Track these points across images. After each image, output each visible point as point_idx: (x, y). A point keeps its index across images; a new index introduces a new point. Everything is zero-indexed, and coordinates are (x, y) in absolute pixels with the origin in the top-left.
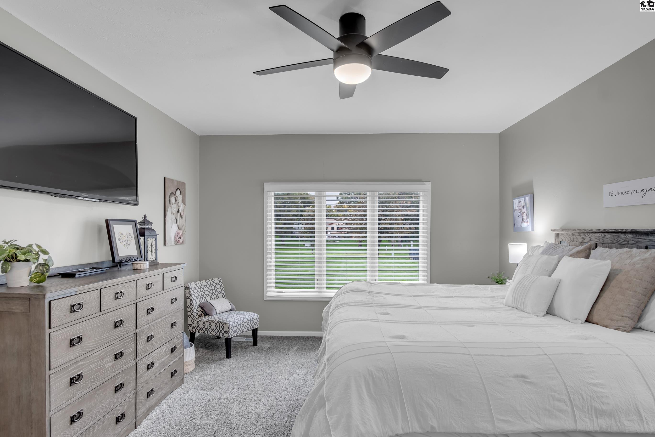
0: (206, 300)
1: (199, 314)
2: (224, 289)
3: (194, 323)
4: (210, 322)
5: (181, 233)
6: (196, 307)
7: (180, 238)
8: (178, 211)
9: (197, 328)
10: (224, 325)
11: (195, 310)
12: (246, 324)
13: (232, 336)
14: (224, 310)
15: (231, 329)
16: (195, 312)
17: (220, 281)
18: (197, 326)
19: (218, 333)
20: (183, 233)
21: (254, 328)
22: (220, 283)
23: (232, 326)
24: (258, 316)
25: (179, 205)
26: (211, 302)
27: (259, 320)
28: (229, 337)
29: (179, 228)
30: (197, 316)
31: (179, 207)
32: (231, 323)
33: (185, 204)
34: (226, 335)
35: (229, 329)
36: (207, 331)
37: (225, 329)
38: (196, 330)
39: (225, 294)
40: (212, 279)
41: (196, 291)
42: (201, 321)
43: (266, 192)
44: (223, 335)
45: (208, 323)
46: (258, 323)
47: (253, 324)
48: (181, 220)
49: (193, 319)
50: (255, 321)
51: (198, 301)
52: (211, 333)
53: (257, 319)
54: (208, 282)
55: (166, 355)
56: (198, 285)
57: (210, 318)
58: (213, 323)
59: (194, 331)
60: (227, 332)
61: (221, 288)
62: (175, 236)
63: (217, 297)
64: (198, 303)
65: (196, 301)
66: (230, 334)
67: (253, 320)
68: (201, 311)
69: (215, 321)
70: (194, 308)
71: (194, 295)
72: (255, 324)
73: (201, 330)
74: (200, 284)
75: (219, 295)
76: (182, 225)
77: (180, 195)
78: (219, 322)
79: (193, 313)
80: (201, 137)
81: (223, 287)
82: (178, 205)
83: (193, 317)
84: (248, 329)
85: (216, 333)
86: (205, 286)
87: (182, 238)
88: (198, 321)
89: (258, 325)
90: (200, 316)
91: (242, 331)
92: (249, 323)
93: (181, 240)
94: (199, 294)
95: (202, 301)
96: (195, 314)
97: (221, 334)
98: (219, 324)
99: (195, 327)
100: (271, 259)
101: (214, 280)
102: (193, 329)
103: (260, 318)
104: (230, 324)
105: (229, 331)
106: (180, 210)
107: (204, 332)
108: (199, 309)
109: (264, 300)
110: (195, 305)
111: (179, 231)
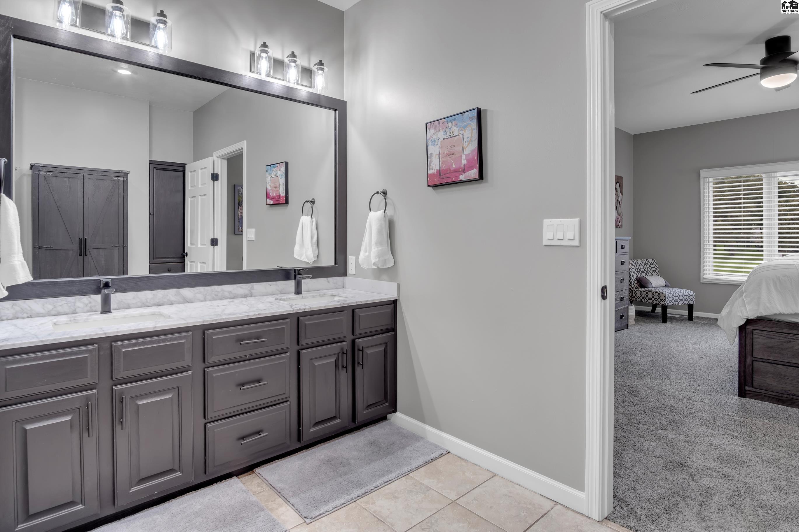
0: (641, 276)
1: (636, 286)
2: (658, 269)
3: (632, 293)
4: (647, 292)
5: (620, 219)
6: (634, 280)
7: (619, 223)
8: (618, 200)
9: (634, 297)
10: (661, 294)
11: (633, 282)
12: (681, 298)
13: (668, 304)
14: (659, 285)
15: (667, 298)
16: (632, 283)
17: (654, 261)
18: (634, 295)
19: (655, 301)
20: (621, 218)
21: (689, 303)
22: (655, 264)
23: (668, 296)
24: (694, 293)
25: (619, 196)
26: (646, 277)
27: (695, 297)
28: (665, 305)
29: (618, 214)
30: (634, 288)
31: (618, 197)
32: (668, 294)
33: (623, 195)
34: (662, 303)
35: (665, 297)
36: (644, 299)
37: (661, 298)
38: (633, 298)
39: (659, 273)
40: (647, 259)
41: (633, 267)
42: (638, 291)
43: (703, 178)
44: (659, 302)
45: (645, 293)
46: (694, 300)
47: (689, 300)
48: (620, 208)
49: (631, 289)
50: (691, 297)
51: (635, 275)
52: (647, 301)
53: (694, 296)
54: (643, 261)
55: (618, 300)
56: (634, 262)
57: (646, 289)
58: (650, 292)
59: (631, 300)
60: (664, 301)
61: (656, 267)
62: (615, 220)
63: (652, 275)
64: (635, 277)
65: (633, 275)
66: (666, 302)
67: (689, 295)
68: (637, 284)
69: (652, 291)
70: (631, 280)
71: (632, 270)
72: (691, 300)
73: (639, 299)
74: (636, 261)
75: (653, 273)
76: (621, 212)
77: (619, 187)
78: (656, 292)
79: (631, 285)
80: (635, 136)
81: (657, 267)
82: (617, 195)
83: (631, 288)
84: (684, 302)
85: (653, 301)
86: (641, 264)
87: (621, 223)
88: (636, 291)
89: (694, 302)
90: (637, 288)
91: (677, 303)
92: (685, 298)
93: (620, 224)
94: (635, 270)
95: (638, 276)
96: (633, 286)
97: (657, 302)
98: (656, 293)
99: (633, 295)
100: (709, 242)
101: (649, 260)
102: (631, 298)
103: (696, 295)
104: (666, 293)
105: (665, 299)
106: (619, 200)
107: (641, 300)
108: (636, 282)
109: (701, 282)
110: (632, 278)
111: (619, 216)
